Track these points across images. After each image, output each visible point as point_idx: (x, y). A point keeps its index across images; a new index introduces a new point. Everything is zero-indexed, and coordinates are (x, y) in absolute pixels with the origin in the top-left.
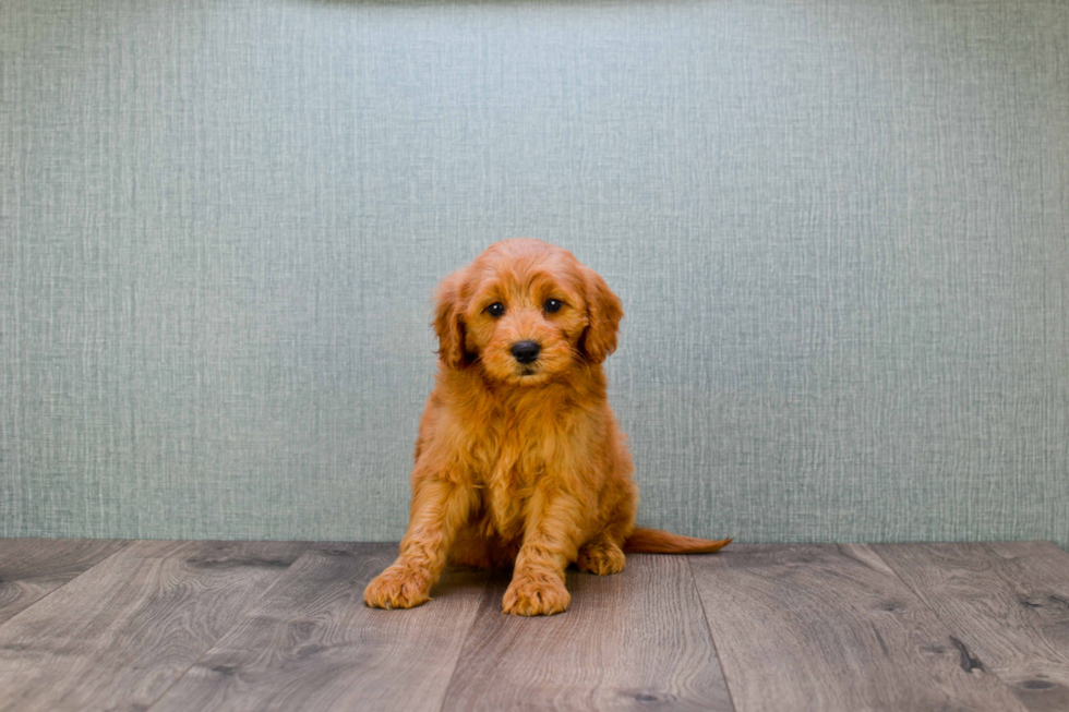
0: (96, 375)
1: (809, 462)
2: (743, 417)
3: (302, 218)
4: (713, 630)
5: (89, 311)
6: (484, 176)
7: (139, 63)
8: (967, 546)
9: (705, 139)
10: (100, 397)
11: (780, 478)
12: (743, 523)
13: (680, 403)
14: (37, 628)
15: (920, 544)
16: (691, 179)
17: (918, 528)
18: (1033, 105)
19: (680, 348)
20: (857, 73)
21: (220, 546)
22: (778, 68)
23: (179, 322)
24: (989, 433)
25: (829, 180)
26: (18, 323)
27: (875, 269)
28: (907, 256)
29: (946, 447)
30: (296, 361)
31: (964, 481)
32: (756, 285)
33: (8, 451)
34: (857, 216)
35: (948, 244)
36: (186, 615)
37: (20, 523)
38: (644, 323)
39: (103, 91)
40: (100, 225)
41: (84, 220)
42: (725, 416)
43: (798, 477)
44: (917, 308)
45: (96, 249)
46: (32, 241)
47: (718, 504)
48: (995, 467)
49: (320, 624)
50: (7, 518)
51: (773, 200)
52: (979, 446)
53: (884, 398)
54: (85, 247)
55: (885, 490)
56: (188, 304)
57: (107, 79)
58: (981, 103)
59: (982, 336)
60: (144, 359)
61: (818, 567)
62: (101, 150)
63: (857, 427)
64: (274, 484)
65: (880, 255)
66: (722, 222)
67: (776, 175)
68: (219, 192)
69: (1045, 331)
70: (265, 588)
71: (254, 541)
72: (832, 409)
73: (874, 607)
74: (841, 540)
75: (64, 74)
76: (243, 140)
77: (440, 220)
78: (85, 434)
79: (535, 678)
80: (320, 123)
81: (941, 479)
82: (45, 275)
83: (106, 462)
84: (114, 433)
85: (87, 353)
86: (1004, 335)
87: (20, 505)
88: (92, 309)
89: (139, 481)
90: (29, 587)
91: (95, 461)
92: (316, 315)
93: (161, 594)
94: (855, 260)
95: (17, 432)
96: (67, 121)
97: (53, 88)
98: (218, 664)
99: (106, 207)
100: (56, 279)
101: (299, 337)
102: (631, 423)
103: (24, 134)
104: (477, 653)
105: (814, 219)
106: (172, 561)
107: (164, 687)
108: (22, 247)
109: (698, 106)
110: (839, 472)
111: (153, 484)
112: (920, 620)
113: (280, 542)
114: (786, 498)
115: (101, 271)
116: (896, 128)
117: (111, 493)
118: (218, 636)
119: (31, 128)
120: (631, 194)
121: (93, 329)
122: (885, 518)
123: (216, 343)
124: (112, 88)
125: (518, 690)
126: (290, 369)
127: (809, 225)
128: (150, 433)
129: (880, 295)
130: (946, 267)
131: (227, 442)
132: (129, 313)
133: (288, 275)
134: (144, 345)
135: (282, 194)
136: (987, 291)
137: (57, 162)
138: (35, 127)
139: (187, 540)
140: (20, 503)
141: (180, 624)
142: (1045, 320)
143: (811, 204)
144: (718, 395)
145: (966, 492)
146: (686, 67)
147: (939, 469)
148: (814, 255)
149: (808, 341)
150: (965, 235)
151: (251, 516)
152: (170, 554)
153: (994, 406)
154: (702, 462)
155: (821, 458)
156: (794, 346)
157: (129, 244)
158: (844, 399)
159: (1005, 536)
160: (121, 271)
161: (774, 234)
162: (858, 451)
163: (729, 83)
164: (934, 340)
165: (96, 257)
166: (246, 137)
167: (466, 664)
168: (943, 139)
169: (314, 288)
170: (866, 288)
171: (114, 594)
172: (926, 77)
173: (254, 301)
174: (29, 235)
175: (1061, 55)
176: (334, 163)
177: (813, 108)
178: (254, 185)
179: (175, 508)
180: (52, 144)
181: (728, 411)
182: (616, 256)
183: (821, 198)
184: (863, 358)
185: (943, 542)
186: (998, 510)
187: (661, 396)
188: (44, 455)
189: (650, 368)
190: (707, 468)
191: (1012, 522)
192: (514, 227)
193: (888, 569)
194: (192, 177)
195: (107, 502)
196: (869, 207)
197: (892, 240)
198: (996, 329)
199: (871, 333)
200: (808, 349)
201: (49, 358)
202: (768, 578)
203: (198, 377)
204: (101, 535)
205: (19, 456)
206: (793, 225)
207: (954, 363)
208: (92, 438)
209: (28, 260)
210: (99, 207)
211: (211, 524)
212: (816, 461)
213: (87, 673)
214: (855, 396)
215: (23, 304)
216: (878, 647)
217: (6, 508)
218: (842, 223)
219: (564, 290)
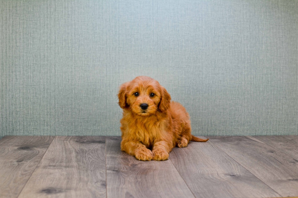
0: (44, 90)
1: (237, 114)
2: (220, 103)
3: (102, 48)
4: (233, 158)
5: (42, 73)
6: (152, 37)
7: (56, 4)
8: (278, 136)
9: (211, 29)
10: (46, 97)
11: (230, 119)
13: (204, 99)
14: (53, 160)
15: (265, 136)
16: (207, 39)
17: (264, 132)
18: (294, 22)
19: (204, 84)
20: (250, 13)
22: (230, 10)
23: (68, 76)
24: (282, 107)
25: (243, 40)
26: (22, 76)
27: (254, 64)
28: (262, 61)
29: (272, 111)
30: (101, 87)
31: (276, 119)
32: (224, 68)
33: (19, 111)
34: (250, 50)
35: (273, 58)
37: (22, 132)
38: (195, 77)
39: (46, 11)
40: (46, 49)
41: (41, 47)
42: (216, 102)
43: (234, 119)
44: (265, 74)
45: (44, 55)
46: (26, 53)
47: (213, 125)
48: (284, 116)
50: (18, 130)
51: (228, 45)
52: (280, 111)
53: (256, 98)
54: (41, 55)
55: (256, 122)
56: (71, 71)
57: (47, 8)
58: (281, 21)
59: (281, 82)
60: (58, 86)
61: (245, 142)
62: (46, 28)
63: (250, 105)
64: (95, 120)
65: (256, 60)
66: (215, 51)
67: (229, 39)
68: (79, 40)
69: (296, 81)
70: (104, 148)
71: (89, 136)
72: (243, 101)
73: (268, 152)
74: (245, 135)
75: (35, 6)
76: (86, 26)
77: (140, 49)
78: (41, 107)
79: (200, 171)
80: (107, 22)
81: (270, 119)
82: (30, 62)
83: (47, 115)
84: (50, 106)
85: (42, 84)
86: (287, 82)
87: (22, 127)
88: (43, 72)
90: (39, 149)
91: (44, 114)
92: (106, 74)
93: (78, 151)
94: (249, 62)
95: (22, 106)
96: (36, 20)
97: (32, 10)
98: (113, 169)
100: (33, 64)
102: (191, 104)
103: (24, 23)
104: (178, 165)
105: (239, 51)
106: (71, 142)
107: (105, 176)
108: (23, 55)
109: (209, 20)
110: (245, 117)
111: (60, 120)
112: (282, 155)
113: (97, 136)
114: (231, 124)
115: (46, 61)
116: (260, 27)
117: (49, 123)
118: (105, 162)
120: (191, 43)
121: (43, 78)
122: (256, 129)
123: (79, 82)
124: (49, 10)
125: (198, 174)
126: (99, 89)
127: (237, 52)
128: (60, 107)
129: (256, 71)
130: (273, 64)
131: (81, 109)
132: (54, 73)
133: (98, 63)
134: (58, 82)
135: (97, 41)
136: (282, 70)
137: (33, 31)
138: (27, 21)
139: (71, 136)
140: (22, 126)
141: (91, 159)
142: (296, 78)
143: (238, 47)
144: (214, 97)
145: (276, 122)
146: (206, 9)
147: (270, 117)
148: (239, 60)
149: (237, 83)
150: (277, 56)
151: (88, 129)
153: (284, 100)
154: (210, 115)
155: (240, 114)
156: (234, 84)
157: (54, 54)
158: (246, 98)
159: (286, 134)
160: (52, 61)
161: (229, 54)
162: (250, 112)
163: (217, 14)
164: (269, 83)
166: (87, 25)
167: (178, 168)
168: (272, 30)
169: (106, 67)
170: (252, 69)
171: (64, 151)
172: (268, 14)
173: (89, 70)
174: (25, 51)
176: (111, 33)
177: (239, 21)
178: (89, 38)
179: (66, 127)
180: (32, 26)
181: (216, 101)
182: (187, 60)
183: (241, 45)
184: (251, 87)
185: (270, 135)
186: (284, 127)
187: (199, 97)
188: (29, 112)
189: (196, 89)
190: (211, 116)
191: (288, 130)
192: (160, 51)
193: (262, 142)
194: (72, 36)
195: (47, 126)
196: (253, 48)
197: (259, 57)
198: (285, 80)
199: (253, 81)
200: (237, 85)
201: (31, 86)
202: (234, 145)
203: (73, 91)
204: (45, 135)
205: (22, 113)
206: (233, 52)
207: (274, 89)
208: (43, 108)
209: (25, 58)
210: (45, 44)
211: (77, 131)
212: (239, 114)
213: (80, 173)
214: (249, 97)
215: (23, 70)
216: (278, 162)
217: (18, 127)
218: (246, 52)
219: (156, 91)
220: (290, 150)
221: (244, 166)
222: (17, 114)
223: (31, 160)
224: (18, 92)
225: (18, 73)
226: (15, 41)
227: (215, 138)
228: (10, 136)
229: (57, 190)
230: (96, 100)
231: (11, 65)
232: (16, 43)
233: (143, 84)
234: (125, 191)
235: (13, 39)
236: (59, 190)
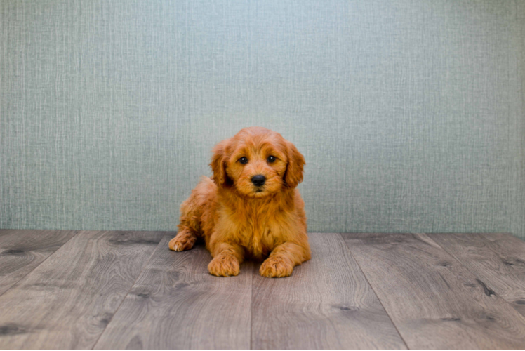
0: (62, 152)
1: (399, 195)
2: (369, 174)
3: (161, 78)
4: (366, 276)
6: (248, 59)
7: (82, 2)
8: (471, 235)
9: (353, 43)
10: (64, 162)
11: (385, 203)
12: (368, 223)
13: (340, 167)
14: (48, 274)
15: (450, 234)
16: (345, 61)
17: (449, 226)
18: (505, 30)
19: (340, 141)
20: (424, 13)
21: (122, 233)
22: (387, 10)
23: (102, 127)
24: (482, 183)
25: (410, 63)
26: (24, 127)
27: (431, 105)
28: (446, 99)
29: (463, 189)
30: (158, 146)
31: (470, 204)
32: (376, 112)
33: (19, 188)
34: (423, 80)
35: (465, 94)
36: (117, 268)
37: (25, 222)
38: (323, 129)
39: (65, 16)
40: (64, 80)
41: (56, 78)
42: (361, 173)
43: (394, 202)
44: (450, 123)
45: (62, 92)
46: (31, 87)
47: (357, 214)
48: (485, 198)
49: (182, 272)
50: (19, 220)
51: (384, 72)
52: (478, 189)
53: (434, 166)
54: (56, 91)
55: (434, 209)
56: (106, 118)
57: (67, 10)
58: (481, 28)
59: (480, 137)
60: (85, 145)
61: (406, 245)
62: (64, 44)
63: (422, 179)
64: (147, 204)
65: (433, 98)
66: (360, 82)
67: (385, 60)
68: (121, 65)
69: (508, 136)
70: (150, 254)
71: (138, 231)
72: (410, 171)
73: (437, 264)
74: (413, 232)
75: (46, 7)
77: (227, 79)
78: (56, 180)
79: (291, 299)
80: (170, 32)
81: (460, 204)
82: (37, 104)
83: (67, 193)
84: (71, 180)
85: (57, 141)
86: (490, 137)
88: (60, 120)
89: (83, 202)
90: (38, 254)
91: (62, 193)
92: (167, 124)
93: (101, 258)
94: (422, 101)
96: (48, 30)
97: (40, 14)
98: (140, 292)
99: (67, 71)
100: (43, 106)
101: (159, 135)
102: (317, 176)
103: (27, 36)
104: (260, 287)
105: (403, 81)
106: (102, 241)
107: (118, 304)
108: (26, 91)
109: (349, 27)
110: (413, 200)
111: (89, 204)
112: (460, 271)
113: (150, 232)
114: (388, 212)
115: (64, 102)
116: (442, 39)
117: (69, 208)
118: (135, 279)
119: (30, 33)
120: (317, 68)
121: (60, 130)
122: (434, 222)
123: (120, 137)
124: (69, 14)
125: (285, 305)
126: (155, 149)
127: (400, 84)
128: (88, 180)
129: (433, 118)
130: (464, 104)
131: (125, 184)
132: (78, 122)
133: (154, 105)
134: (85, 137)
135: (151, 66)
136: (482, 116)
137: (43, 50)
138: (32, 33)
139: (106, 231)
140: (25, 213)
141: (115, 272)
142: (508, 130)
143: (402, 74)
144: (357, 164)
145: (471, 210)
146: (344, 8)
147: (459, 199)
148: (403, 98)
149: (400, 138)
150: (473, 90)
151: (137, 219)
152: (99, 237)
153: (485, 170)
154: (349, 195)
155: (405, 193)
156: (393, 141)
157: (78, 89)
158: (416, 166)
159: (488, 230)
160: (74, 102)
161: (384, 88)
162: (422, 190)
163: (364, 16)
164: (458, 139)
165: (62, 95)
166: (134, 39)
167: (256, 292)
168: (463, 44)
169: (166, 111)
170: (427, 114)
171: (79, 258)
172: (456, 15)
174: (29, 85)
175: (518, 6)
176: (176, 51)
177: (403, 29)
178: (138, 61)
179: (100, 215)
180: (40, 41)
181: (362, 171)
182: (310, 97)
183: (406, 71)
184: (425, 147)
185: (461, 233)
186: (485, 218)
187: (331, 164)
188: (37, 190)
189: (325, 150)
190: (352, 198)
191: (492, 224)
192: (262, 83)
193: (438, 246)
194: (108, 57)
195: (67, 212)
196: (429, 76)
197: (439, 92)
198: (486, 134)
199: (429, 135)
200: (399, 142)
201: (39, 144)
202: (384, 250)
203: (111, 153)
204: (64, 228)
205: (25, 190)
206: (393, 84)
207: (467, 150)
208: (60, 182)
209: (29, 97)
210: (63, 71)
211: (117, 223)
212: (403, 195)
213: (79, 297)
214: (421, 165)
215: (27, 118)
216: (445, 284)
217: (19, 215)
218: (416, 83)
219: (277, 151)
220: (481, 260)
221: (376, 291)
222: (16, 193)
223: (11, 274)
224: (18, 155)
225: (17, 123)
226: (12, 67)
227: (357, 238)
228: (5, 230)
229: (20, 328)
230: (150, 169)
231: (6, 108)
232: (14, 70)
233: (254, 140)
234: (135, 333)
235: (8, 63)
236: (23, 329)
